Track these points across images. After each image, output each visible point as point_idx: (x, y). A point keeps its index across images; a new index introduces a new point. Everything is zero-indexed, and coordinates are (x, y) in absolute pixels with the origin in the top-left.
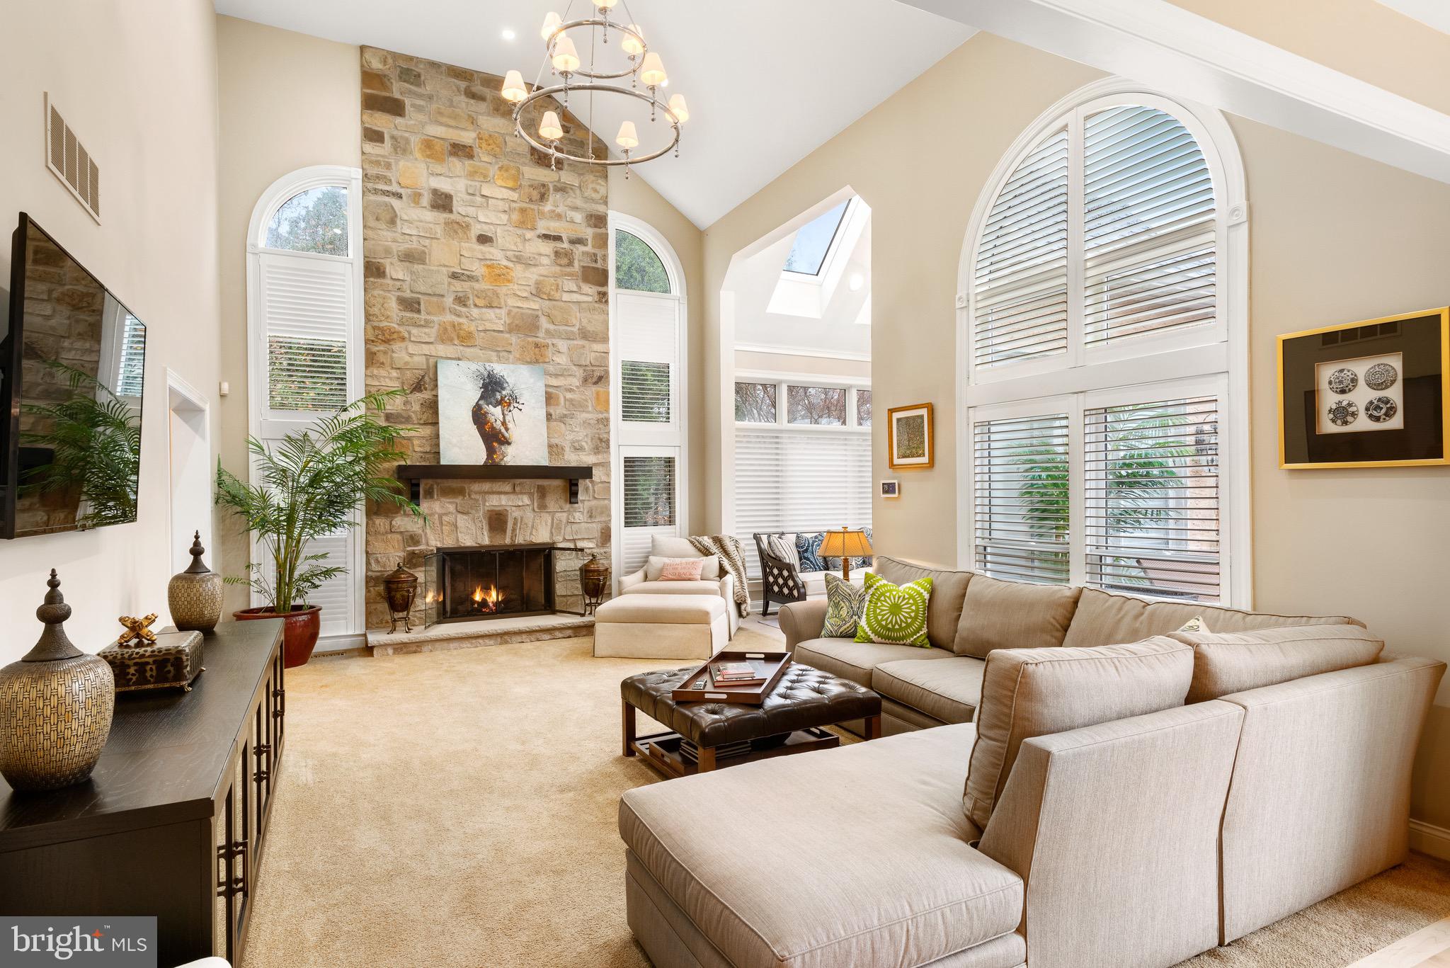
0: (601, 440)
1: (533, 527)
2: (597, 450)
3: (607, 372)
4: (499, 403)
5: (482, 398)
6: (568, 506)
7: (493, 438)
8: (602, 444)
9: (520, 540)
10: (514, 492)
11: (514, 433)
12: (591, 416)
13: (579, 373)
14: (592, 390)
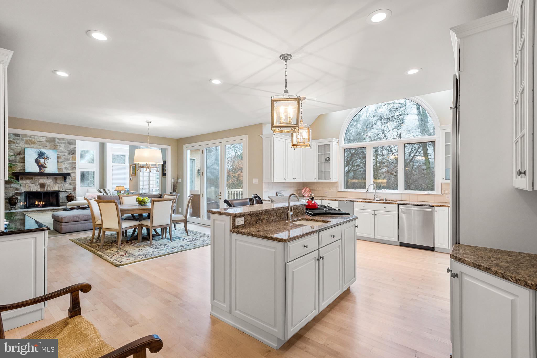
0: (73, 167)
1: (53, 187)
2: (72, 169)
3: (76, 152)
4: (44, 158)
5: (38, 157)
6: (64, 182)
7: (41, 166)
8: (74, 168)
9: (49, 190)
10: (47, 178)
11: (47, 165)
12: (71, 162)
13: (67, 152)
14: (71, 156)
